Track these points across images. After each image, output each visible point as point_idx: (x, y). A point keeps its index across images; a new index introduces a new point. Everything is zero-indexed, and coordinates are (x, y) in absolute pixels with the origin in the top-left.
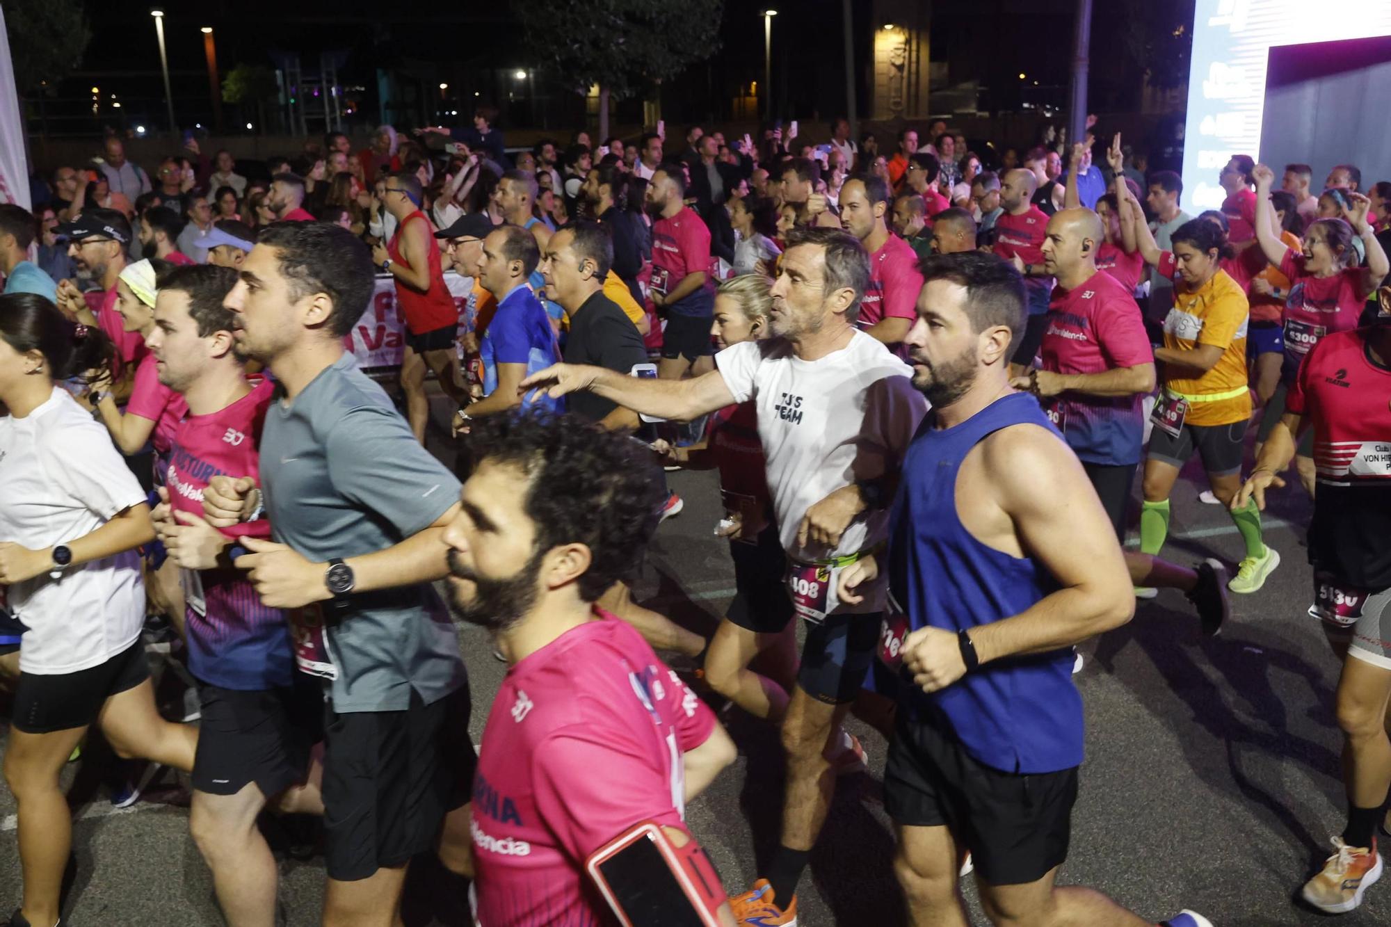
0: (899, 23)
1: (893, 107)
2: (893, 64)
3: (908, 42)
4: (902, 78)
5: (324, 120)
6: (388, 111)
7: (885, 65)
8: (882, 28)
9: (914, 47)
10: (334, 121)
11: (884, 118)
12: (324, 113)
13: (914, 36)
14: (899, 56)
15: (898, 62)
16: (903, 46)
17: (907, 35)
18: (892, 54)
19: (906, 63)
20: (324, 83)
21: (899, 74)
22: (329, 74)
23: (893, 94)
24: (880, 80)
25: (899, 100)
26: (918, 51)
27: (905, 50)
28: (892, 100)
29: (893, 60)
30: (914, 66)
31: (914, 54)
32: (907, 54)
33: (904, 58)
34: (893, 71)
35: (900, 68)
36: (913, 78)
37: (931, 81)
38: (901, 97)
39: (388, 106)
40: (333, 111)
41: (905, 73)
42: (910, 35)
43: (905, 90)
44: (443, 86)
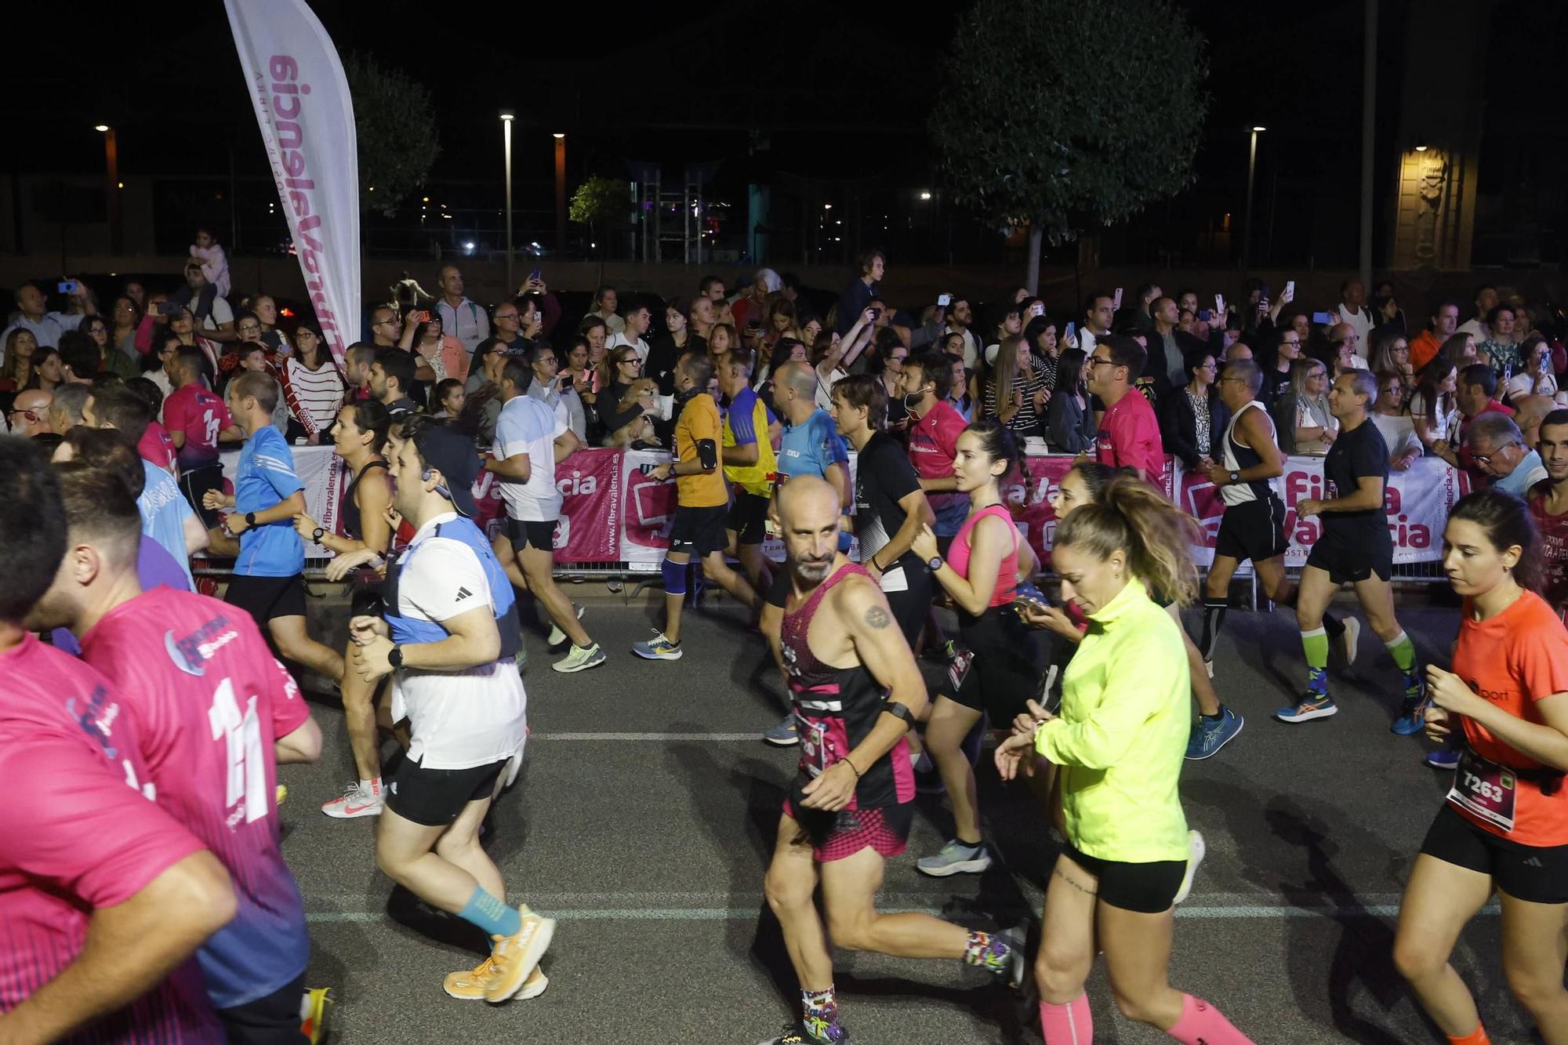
0: (1435, 145)
1: (1419, 254)
2: (1424, 197)
3: (1447, 169)
4: (1436, 216)
5: (683, 243)
6: (758, 236)
7: (1413, 198)
8: (1411, 150)
9: (1455, 176)
10: (693, 244)
11: (1407, 269)
12: (684, 236)
13: (1456, 160)
14: (1433, 186)
15: (1430, 196)
16: (1440, 174)
17: (1446, 159)
18: (1424, 184)
19: (1443, 195)
20: (687, 200)
21: (1433, 211)
22: (693, 189)
23: (1422, 237)
24: (1403, 217)
25: (1428, 244)
26: (1461, 180)
27: (1442, 179)
28: (1420, 244)
29: (1425, 192)
30: (1453, 201)
31: (1455, 185)
32: (1445, 184)
33: (1441, 189)
34: (1424, 206)
35: (1434, 203)
36: (1452, 216)
37: (1477, 219)
38: (1432, 241)
39: (757, 230)
40: (694, 234)
41: (1441, 210)
42: (1451, 159)
43: (1438, 232)
44: (828, 207)
